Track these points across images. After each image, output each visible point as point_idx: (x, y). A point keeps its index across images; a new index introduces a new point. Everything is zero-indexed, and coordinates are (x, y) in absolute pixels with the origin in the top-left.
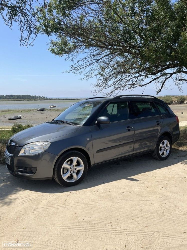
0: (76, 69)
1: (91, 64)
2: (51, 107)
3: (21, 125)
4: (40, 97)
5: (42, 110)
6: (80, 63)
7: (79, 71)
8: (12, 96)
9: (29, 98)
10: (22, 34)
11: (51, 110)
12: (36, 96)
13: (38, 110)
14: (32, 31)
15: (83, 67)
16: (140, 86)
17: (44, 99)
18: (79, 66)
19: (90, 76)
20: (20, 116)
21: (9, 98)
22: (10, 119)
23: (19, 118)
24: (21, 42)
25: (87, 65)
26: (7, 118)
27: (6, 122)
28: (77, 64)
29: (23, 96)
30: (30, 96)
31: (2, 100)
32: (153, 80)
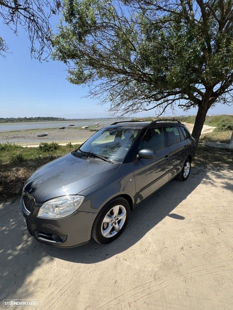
0: (94, 94)
1: (108, 89)
2: (68, 126)
3: (47, 144)
4: (61, 118)
5: (63, 128)
6: (98, 88)
7: (97, 96)
8: (39, 118)
9: (53, 119)
10: (32, 44)
11: (69, 128)
12: (57, 118)
13: (60, 129)
14: (45, 44)
15: (100, 92)
16: (146, 110)
17: (64, 120)
18: (97, 92)
19: (104, 101)
20: (47, 133)
21: (37, 119)
22: (39, 136)
23: (46, 135)
24: (32, 53)
25: (104, 91)
26: (36, 135)
27: (35, 138)
28: (95, 89)
29: (48, 118)
30: (54, 118)
31: (32, 121)
32: (157, 105)
